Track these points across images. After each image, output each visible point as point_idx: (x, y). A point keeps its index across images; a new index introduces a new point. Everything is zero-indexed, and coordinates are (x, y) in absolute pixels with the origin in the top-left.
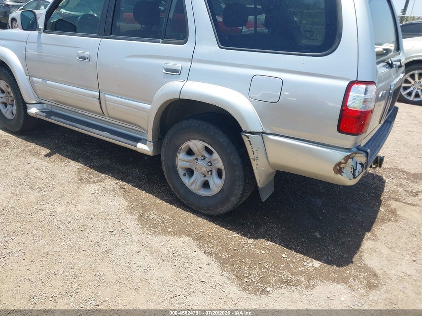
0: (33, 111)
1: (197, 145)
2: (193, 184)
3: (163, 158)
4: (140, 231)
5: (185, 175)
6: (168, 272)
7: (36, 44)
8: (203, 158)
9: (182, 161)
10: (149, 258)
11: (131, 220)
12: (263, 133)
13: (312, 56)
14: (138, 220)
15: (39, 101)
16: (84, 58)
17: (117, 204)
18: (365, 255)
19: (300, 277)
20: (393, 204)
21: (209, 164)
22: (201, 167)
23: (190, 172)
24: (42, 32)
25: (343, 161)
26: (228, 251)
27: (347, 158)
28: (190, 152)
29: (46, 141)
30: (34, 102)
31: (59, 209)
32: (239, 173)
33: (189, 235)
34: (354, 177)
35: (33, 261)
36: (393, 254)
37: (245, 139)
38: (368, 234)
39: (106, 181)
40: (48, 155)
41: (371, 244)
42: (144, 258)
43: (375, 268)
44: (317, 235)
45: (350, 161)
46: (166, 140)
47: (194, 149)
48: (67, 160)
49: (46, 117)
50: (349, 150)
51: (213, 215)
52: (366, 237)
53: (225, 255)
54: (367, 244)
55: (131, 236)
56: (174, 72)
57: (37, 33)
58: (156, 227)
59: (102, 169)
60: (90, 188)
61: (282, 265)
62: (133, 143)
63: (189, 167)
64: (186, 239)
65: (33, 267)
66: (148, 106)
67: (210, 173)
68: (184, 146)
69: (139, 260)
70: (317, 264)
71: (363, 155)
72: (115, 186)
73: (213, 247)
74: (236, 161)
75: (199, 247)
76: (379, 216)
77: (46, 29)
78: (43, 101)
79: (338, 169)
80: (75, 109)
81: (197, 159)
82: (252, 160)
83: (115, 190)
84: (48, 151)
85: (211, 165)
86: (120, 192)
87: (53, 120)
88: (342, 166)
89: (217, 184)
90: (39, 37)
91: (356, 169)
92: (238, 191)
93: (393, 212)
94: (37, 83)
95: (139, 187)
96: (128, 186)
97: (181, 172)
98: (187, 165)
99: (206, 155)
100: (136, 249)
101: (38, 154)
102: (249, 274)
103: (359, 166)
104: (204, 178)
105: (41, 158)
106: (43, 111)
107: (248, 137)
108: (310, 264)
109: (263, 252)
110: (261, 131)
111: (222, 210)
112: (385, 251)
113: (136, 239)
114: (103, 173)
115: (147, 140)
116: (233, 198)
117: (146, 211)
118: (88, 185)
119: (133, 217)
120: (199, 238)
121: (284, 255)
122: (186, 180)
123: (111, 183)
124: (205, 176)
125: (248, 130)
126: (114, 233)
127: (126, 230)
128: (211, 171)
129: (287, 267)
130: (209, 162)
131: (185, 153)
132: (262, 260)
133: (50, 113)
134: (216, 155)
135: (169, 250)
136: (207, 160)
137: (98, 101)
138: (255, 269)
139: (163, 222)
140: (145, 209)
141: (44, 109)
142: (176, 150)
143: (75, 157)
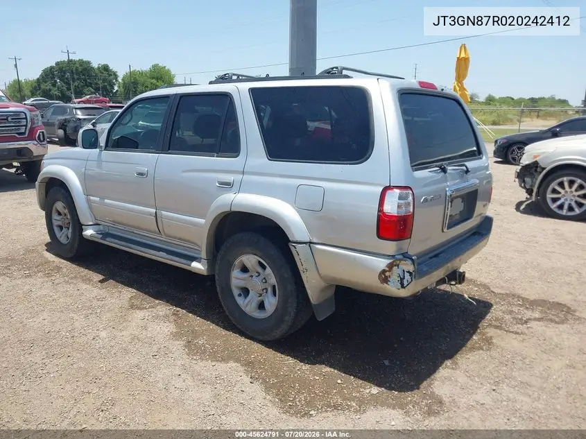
0: (89, 232)
1: (250, 260)
2: (248, 305)
3: (217, 277)
4: (185, 356)
5: (240, 295)
6: (206, 394)
7: (96, 162)
8: (257, 274)
9: (237, 279)
10: (189, 382)
11: (178, 346)
12: (311, 243)
13: (350, 164)
14: (186, 346)
15: (95, 222)
16: (141, 174)
17: (166, 330)
18: (436, 383)
19: (352, 402)
20: (491, 332)
21: (264, 281)
22: (255, 285)
23: (245, 292)
24: (103, 148)
25: (387, 269)
26: (277, 377)
27: (391, 266)
28: (244, 269)
29: (100, 268)
30: (91, 223)
31: (103, 334)
32: (291, 287)
33: (237, 360)
34: (403, 286)
35: (67, 381)
36: (471, 383)
37: (292, 249)
38: (448, 363)
39: (159, 307)
40: (102, 281)
41: (448, 373)
42: (184, 381)
43: (444, 396)
44: (387, 363)
45: (395, 268)
46: (219, 257)
47: (248, 265)
48: (120, 286)
49: (101, 239)
50: (393, 256)
51: (269, 341)
52: (444, 365)
53: (273, 380)
54: (443, 372)
55: (174, 360)
56: (227, 185)
57: (98, 150)
58: (204, 352)
59: (157, 295)
60: (140, 314)
61: (334, 391)
62: (188, 262)
63: (244, 286)
64: (232, 364)
65: (68, 387)
66: (202, 221)
67: (265, 291)
68: (237, 262)
69: (178, 383)
70: (375, 390)
71: (409, 262)
72: (168, 312)
73: (262, 373)
74: (287, 274)
75: (247, 372)
76: (469, 344)
77: (107, 147)
78: (99, 222)
79: (384, 277)
80: (132, 230)
81: (252, 276)
82: (301, 272)
83: (166, 316)
84: (101, 277)
85: (266, 282)
86: (172, 318)
87: (109, 242)
88: (387, 274)
89: (271, 303)
90: (100, 154)
91: (404, 278)
92: (292, 310)
93: (489, 341)
94: (95, 202)
95: (194, 313)
96: (182, 312)
97: (236, 292)
98: (242, 284)
99: (260, 270)
100: (177, 373)
101: (89, 280)
102: (295, 398)
103: (407, 275)
104: (260, 298)
105: (93, 285)
106: (98, 232)
107: (295, 248)
108: (368, 391)
109: (317, 378)
110: (308, 240)
111: (278, 333)
112: (462, 379)
113: (179, 363)
114: (157, 299)
115: (201, 258)
116: (287, 318)
117: (196, 337)
118: (137, 311)
119: (181, 342)
120: (249, 364)
121: (339, 381)
122: (240, 301)
123: (163, 309)
124: (261, 295)
125: (295, 240)
126: (157, 357)
127: (170, 355)
128: (266, 289)
129: (340, 393)
130: (264, 278)
131: (239, 270)
132: (313, 386)
133: (106, 235)
134: (269, 270)
135: (212, 374)
136: (262, 276)
137: (155, 218)
138: (303, 393)
139: (212, 349)
140: (195, 334)
141: (100, 231)
142: (230, 267)
143: (129, 283)
